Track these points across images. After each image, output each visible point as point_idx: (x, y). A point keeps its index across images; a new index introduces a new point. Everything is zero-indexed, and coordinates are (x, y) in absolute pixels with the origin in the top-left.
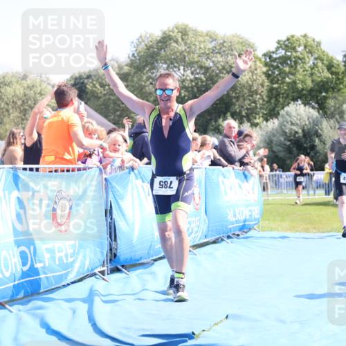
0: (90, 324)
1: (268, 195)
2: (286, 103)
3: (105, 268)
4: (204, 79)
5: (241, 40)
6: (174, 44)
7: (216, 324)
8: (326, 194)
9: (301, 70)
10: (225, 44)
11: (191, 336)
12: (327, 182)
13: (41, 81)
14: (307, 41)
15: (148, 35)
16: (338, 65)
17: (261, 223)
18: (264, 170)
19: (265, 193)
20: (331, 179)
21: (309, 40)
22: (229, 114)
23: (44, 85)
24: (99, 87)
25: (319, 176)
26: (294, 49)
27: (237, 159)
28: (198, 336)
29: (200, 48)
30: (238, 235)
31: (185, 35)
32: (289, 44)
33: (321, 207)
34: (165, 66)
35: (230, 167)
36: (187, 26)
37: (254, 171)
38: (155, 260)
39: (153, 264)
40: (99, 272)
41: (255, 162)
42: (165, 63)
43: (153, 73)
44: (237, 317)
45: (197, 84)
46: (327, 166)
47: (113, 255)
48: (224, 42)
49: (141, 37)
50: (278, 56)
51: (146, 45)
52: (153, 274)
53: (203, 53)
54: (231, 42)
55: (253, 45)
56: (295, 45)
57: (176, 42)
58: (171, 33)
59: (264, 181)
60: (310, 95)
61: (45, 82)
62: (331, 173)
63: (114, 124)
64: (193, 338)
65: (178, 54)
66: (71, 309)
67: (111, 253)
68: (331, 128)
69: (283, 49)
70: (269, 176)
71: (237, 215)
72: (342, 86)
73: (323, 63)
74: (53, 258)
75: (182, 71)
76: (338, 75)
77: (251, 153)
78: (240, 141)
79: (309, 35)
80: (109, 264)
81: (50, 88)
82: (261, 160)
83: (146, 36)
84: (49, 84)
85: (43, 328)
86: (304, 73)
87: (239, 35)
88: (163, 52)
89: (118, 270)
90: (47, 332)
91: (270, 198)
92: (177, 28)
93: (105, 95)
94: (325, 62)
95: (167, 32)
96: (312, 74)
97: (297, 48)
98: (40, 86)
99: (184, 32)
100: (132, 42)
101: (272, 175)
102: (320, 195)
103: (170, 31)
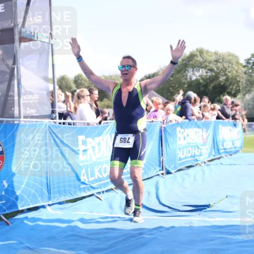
1: (246, 134)
3: (164, 172)
6: (196, 58)
7: (221, 200)
17: (243, 149)
22: (226, 93)
28: (212, 206)
34: (192, 69)
35: (227, 120)
37: (239, 122)
40: (161, 174)
41: (240, 117)
44: (232, 197)
45: (209, 78)
52: (188, 175)
55: (238, 57)
57: (197, 56)
59: (244, 127)
63: (167, 99)
64: (209, 207)
66: (147, 192)
77: (238, 113)
82: (242, 116)
88: (191, 62)
91: (247, 136)
99: (201, 52)
101: (249, 124)
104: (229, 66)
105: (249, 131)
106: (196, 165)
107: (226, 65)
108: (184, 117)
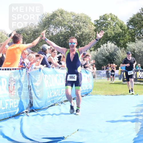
0: (21, 134)
1: (95, 80)
2: (103, 42)
3: (28, 110)
4: (70, 32)
5: (85, 16)
6: (57, 17)
7: (73, 133)
8: (119, 79)
9: (110, 28)
10: (79, 18)
11: (63, 138)
12: (120, 74)
13: (2, 32)
14: (112, 16)
15: (47, 14)
16: (125, 26)
17: (92, 91)
18: (94, 70)
19: (94, 79)
20: (121, 73)
21: (113, 16)
22: (79, 46)
23: (3, 34)
24: (26, 35)
25: (117, 72)
26: (107, 19)
27: (83, 65)
28: (66, 138)
29: (68, 19)
30: (83, 96)
31: (62, 14)
32: (104, 18)
33: (117, 85)
34: (53, 26)
36: (63, 10)
38: (49, 107)
39: (48, 108)
40: (25, 112)
41: (90, 66)
42: (54, 25)
43: (48, 29)
44: (82, 130)
46: (120, 68)
47: (31, 105)
48: (78, 17)
49: (44, 14)
50: (100, 22)
51: (46, 18)
53: (69, 21)
54: (81, 17)
55: (90, 17)
56: (107, 18)
57: (58, 16)
58: (56, 13)
59: (94, 74)
60: (113, 38)
61: (3, 33)
62: (121, 71)
63: (32, 50)
64: (64, 139)
65: (59, 21)
66: (13, 127)
67: (30, 104)
68: (122, 52)
69: (102, 20)
70: (96, 72)
71: (83, 88)
72: (126, 35)
73: (118, 25)
74: (9, 105)
75: (60, 28)
76: (125, 30)
78: (84, 58)
79: (112, 14)
80: (29, 109)
81: (6, 35)
83: (46, 14)
84: (5, 34)
85: (1, 135)
86: (110, 30)
87: (84, 14)
88: (53, 21)
89: (33, 111)
90: (3, 137)
91: (96, 81)
92: (59, 11)
93: (28, 38)
94: (119, 25)
95: (54, 12)
96: (114, 30)
97: (108, 19)
98: (1, 34)
99: (62, 12)
100: (40, 17)
101: (97, 72)
102: (117, 80)
103: (56, 12)
104: (83, 25)
105: (97, 77)
106: (54, 105)
107: (81, 24)
108: (45, 65)
